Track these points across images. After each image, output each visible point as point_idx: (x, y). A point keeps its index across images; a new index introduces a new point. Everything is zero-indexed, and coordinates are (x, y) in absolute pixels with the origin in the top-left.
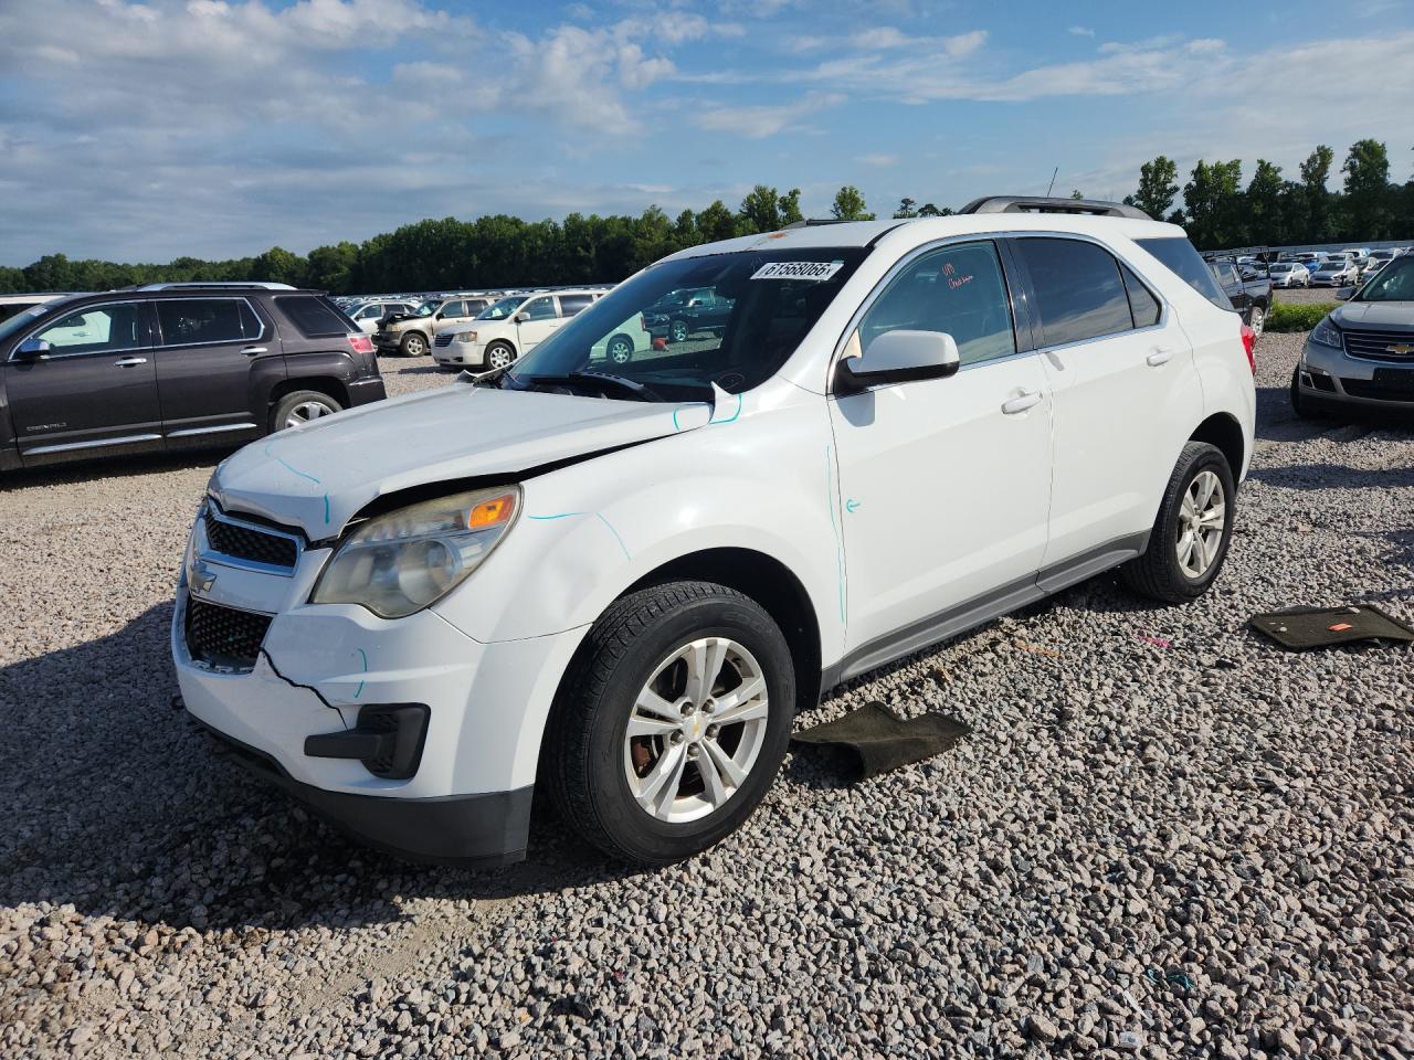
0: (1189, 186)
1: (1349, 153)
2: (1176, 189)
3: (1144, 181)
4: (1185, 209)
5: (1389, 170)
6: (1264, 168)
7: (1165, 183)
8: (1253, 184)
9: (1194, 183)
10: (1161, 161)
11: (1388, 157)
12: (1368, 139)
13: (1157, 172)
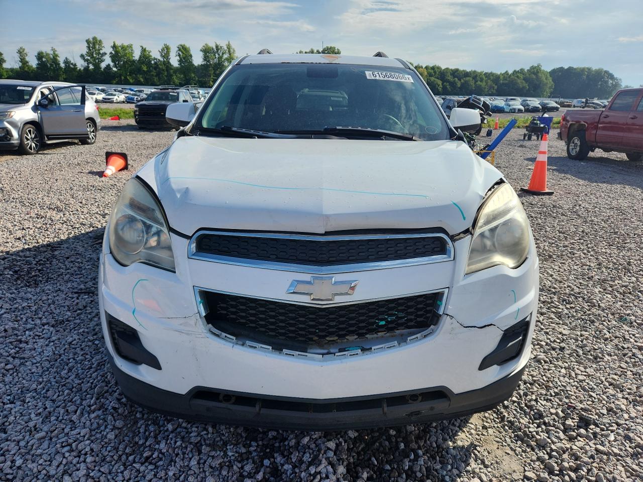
0: (111, 53)
1: (177, 49)
2: (106, 54)
3: (89, 47)
4: (112, 64)
5: (193, 58)
6: (144, 50)
7: (99, 50)
8: (140, 57)
9: (113, 52)
10: (94, 38)
11: (192, 53)
12: (183, 44)
13: (94, 44)
